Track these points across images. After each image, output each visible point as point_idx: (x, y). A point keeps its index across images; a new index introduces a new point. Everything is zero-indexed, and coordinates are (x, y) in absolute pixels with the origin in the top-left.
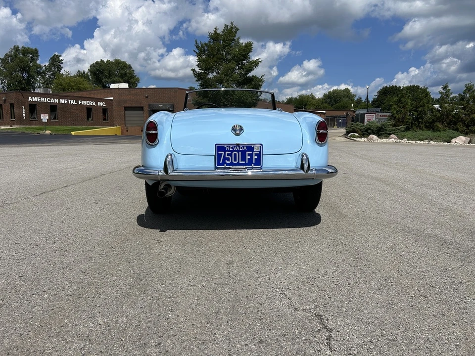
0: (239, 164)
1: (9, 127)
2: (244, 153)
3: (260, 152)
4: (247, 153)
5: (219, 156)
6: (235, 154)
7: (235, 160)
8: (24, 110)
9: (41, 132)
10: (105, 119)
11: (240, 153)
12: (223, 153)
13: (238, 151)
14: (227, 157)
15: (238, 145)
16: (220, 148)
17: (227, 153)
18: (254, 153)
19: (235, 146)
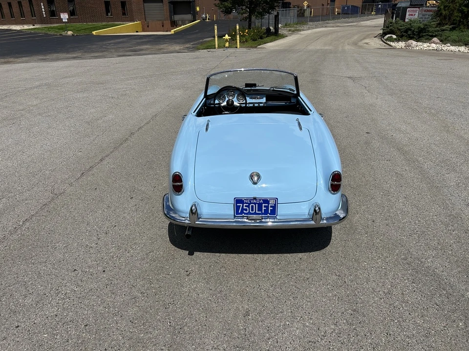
0: (255, 213)
1: (32, 27)
2: (260, 206)
3: (275, 204)
4: (263, 205)
5: (238, 208)
6: (252, 206)
7: (252, 210)
8: (43, 7)
9: (64, 33)
10: (124, 14)
11: (257, 205)
12: (241, 205)
13: (255, 204)
14: (244, 208)
15: (255, 198)
16: (238, 201)
17: (245, 205)
18: (270, 205)
19: (252, 200)
